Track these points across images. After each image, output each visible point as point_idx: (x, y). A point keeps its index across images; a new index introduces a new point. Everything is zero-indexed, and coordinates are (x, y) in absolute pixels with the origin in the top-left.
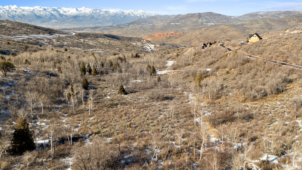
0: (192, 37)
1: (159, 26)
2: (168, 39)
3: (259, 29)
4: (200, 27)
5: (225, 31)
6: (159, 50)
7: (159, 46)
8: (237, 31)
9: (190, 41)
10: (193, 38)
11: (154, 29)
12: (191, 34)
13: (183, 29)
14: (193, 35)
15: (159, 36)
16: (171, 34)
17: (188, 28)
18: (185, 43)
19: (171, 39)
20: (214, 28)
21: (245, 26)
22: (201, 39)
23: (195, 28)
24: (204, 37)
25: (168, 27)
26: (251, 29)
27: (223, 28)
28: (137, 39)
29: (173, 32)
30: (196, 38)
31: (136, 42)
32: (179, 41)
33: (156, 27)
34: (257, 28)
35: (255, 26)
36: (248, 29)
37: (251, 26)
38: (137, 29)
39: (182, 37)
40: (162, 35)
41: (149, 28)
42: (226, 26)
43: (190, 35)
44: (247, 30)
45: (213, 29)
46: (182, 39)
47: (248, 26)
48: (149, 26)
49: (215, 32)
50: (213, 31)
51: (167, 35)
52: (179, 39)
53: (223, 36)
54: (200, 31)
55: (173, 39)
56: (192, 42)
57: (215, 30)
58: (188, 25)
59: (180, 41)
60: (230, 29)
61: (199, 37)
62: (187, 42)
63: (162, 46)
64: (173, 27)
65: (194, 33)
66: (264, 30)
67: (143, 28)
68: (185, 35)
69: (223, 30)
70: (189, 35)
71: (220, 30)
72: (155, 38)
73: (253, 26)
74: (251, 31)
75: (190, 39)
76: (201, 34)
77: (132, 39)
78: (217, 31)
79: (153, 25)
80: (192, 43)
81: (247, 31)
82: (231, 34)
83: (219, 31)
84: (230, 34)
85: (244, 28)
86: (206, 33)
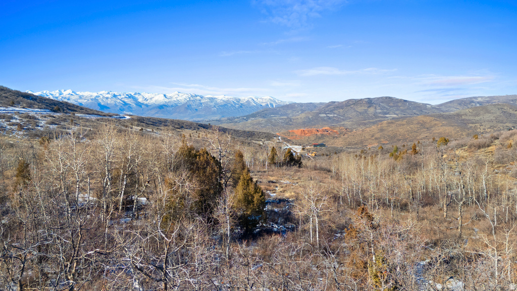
0: (364, 136)
1: (299, 119)
2: (320, 138)
3: (495, 122)
4: (374, 120)
5: (427, 126)
8: (453, 126)
9: (362, 142)
10: (367, 137)
11: (290, 124)
12: (363, 131)
13: (342, 123)
14: (366, 132)
15: (303, 135)
16: (324, 131)
17: (352, 121)
18: (353, 147)
19: (324, 139)
20: (405, 120)
21: (463, 117)
22: (382, 140)
23: (365, 122)
24: (389, 136)
25: (315, 121)
26: (478, 123)
27: (423, 121)
29: (327, 128)
30: (373, 138)
31: (263, 140)
32: (340, 143)
33: (295, 121)
34: (488, 121)
35: (485, 117)
36: (473, 123)
37: (477, 118)
38: (262, 124)
39: (346, 136)
40: (307, 132)
41: (282, 122)
42: (428, 117)
43: (360, 132)
44: (471, 125)
45: (405, 123)
46: (346, 138)
47: (471, 118)
48: (283, 119)
49: (408, 127)
50: (403, 125)
51: (316, 133)
52: (341, 139)
53: (426, 135)
54: (379, 126)
55: (328, 139)
56: (366, 144)
57: (408, 123)
58: (350, 118)
59: (342, 143)
60: (437, 122)
61: (378, 135)
62: (356, 144)
63: (318, 147)
64: (324, 120)
65: (368, 129)
66: (505, 125)
67: (271, 122)
68: (351, 132)
69: (422, 125)
70: (358, 133)
71: (418, 123)
72: (294, 137)
73: (481, 117)
74: (479, 127)
75: (362, 140)
76: (382, 130)
77: (254, 134)
78: (411, 126)
79: (288, 118)
80: (365, 146)
81: (472, 127)
82: (441, 130)
83: (416, 126)
84: (438, 132)
85: (463, 120)
86: (391, 129)
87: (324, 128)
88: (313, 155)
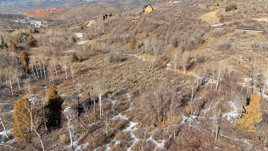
0: (75, 13)
1: (37, 2)
2: (51, 15)
3: (130, 5)
4: (81, 3)
5: (104, 7)
6: (48, 26)
7: (47, 22)
8: (114, 7)
9: (74, 17)
10: (77, 14)
11: (32, 6)
12: (74, 10)
13: (64, 5)
14: (76, 11)
15: (41, 13)
16: (53, 10)
17: (69, 4)
18: (70, 19)
19: (54, 15)
20: (94, 4)
21: (119, 2)
22: (84, 15)
23: (75, 4)
24: (87, 13)
25: (48, 4)
26: (124, 5)
27: (102, 4)
28: (18, 16)
29: (55, 9)
30: (80, 14)
31: (18, 19)
32: (63, 17)
33: (34, 4)
34: (128, 4)
35: (127, 2)
36: (122, 5)
37: (124, 3)
38: (12, 6)
39: (66, 13)
40: (43, 12)
41: (26, 5)
42: (104, 3)
43: (73, 11)
44: (122, 6)
45: (94, 5)
46: (66, 15)
47: (122, 2)
48: (26, 2)
49: (95, 8)
50: (93, 7)
51: (49, 12)
52: (63, 15)
53: (103, 12)
54: (82, 7)
55: (56, 15)
56: (76, 17)
57: (95, 6)
58: (68, 2)
59: (64, 17)
60: (108, 5)
61: (82, 13)
62: (71, 17)
63: (49, 22)
64: (53, 3)
65: (77, 9)
66: (134, 6)
67: (19, 5)
68: (68, 11)
69: (102, 6)
70: (72, 11)
71: (100, 6)
72: (36, 15)
73: (126, 2)
74: (125, 7)
75: (74, 15)
76: (83, 10)
77: (12, 16)
78: (97, 7)
79: (30, 2)
80: (76, 18)
81: (122, 7)
82: (109, 9)
83: (99, 7)
84: (108, 10)
85: (119, 4)
86: (87, 9)
87: (53, 9)
88: (47, 26)
